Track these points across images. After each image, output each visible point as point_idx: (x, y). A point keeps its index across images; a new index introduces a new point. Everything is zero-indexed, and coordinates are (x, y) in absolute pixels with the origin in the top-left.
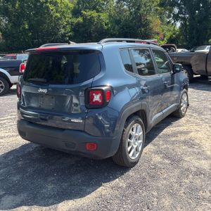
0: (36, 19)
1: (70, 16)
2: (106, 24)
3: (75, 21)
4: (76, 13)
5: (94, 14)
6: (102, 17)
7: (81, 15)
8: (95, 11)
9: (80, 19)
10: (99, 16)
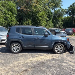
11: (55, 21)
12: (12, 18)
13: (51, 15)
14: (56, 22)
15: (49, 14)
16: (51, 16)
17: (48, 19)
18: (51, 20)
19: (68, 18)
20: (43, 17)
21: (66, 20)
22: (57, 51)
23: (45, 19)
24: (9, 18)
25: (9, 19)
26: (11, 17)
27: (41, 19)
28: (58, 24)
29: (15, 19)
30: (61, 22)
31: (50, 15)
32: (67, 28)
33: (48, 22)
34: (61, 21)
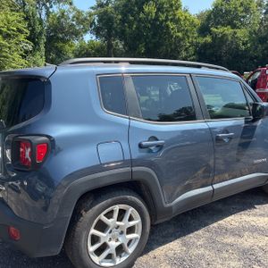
0: (153, 41)
1: (196, 35)
2: (243, 44)
3: (201, 40)
4: (204, 30)
5: (228, 30)
6: (238, 35)
7: (210, 33)
8: (229, 27)
9: (209, 39)
10: (235, 33)
11: (52, 55)
13: (38, 28)
15: (29, 25)
16: (40, 33)
17: (30, 47)
31: (34, 29)
33: (30, 57)
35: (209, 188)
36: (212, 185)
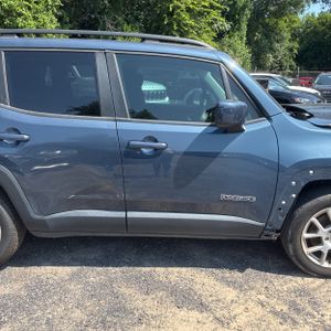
11: (258, 36)
12: (35, 19)
14: (265, 42)
17: (227, 26)
18: (239, 29)
19: (323, 24)
20: (201, 14)
21: (315, 32)
22: (318, 254)
23: (210, 24)
24: (20, 15)
25: (19, 20)
26: (29, 8)
27: (192, 22)
28: (272, 50)
29: (55, 20)
30: (287, 44)
31: (235, 3)
32: (323, 74)
33: (226, 39)
34: (287, 35)
35: (122, 214)
36: (126, 211)
